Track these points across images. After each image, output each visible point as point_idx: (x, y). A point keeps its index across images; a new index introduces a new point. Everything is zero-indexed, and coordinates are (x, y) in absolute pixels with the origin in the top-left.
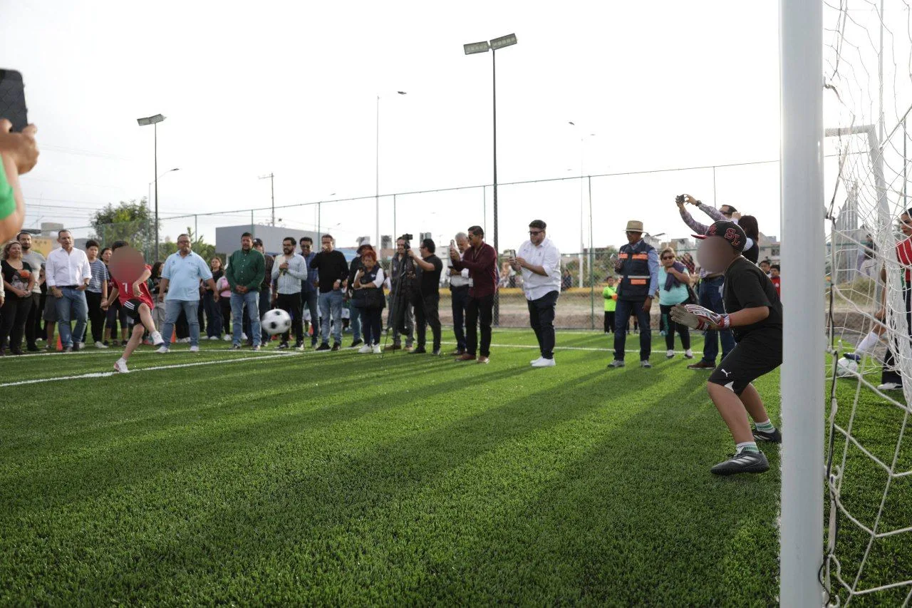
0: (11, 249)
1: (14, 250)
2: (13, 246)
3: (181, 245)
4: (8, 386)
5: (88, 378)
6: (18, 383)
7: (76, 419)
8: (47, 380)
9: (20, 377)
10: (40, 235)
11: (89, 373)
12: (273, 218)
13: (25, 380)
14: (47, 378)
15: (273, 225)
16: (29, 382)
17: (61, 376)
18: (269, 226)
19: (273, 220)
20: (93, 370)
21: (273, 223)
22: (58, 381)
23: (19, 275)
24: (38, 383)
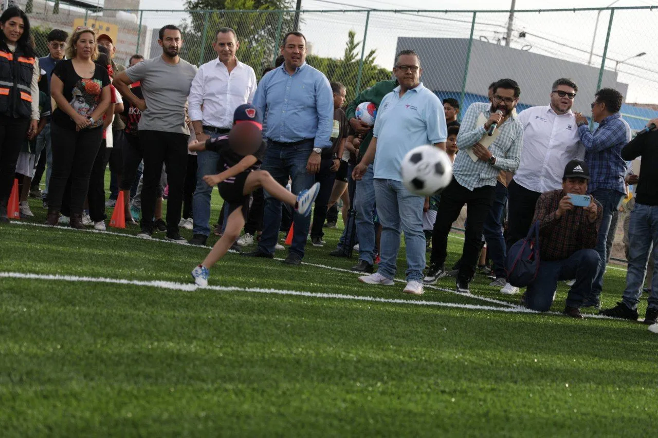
0: (79, 42)
1: (83, 45)
2: (82, 37)
3: (402, 73)
4: (36, 280)
5: (157, 288)
6: (51, 277)
7: (136, 361)
8: (94, 280)
9: (52, 266)
10: (101, 14)
11: (159, 279)
12: (510, 30)
13: (61, 274)
14: (93, 276)
15: (508, 43)
16: (67, 278)
17: (116, 277)
18: (498, 46)
19: (509, 34)
20: (166, 274)
21: (507, 39)
22: (112, 284)
23: (83, 89)
24: (81, 282)
